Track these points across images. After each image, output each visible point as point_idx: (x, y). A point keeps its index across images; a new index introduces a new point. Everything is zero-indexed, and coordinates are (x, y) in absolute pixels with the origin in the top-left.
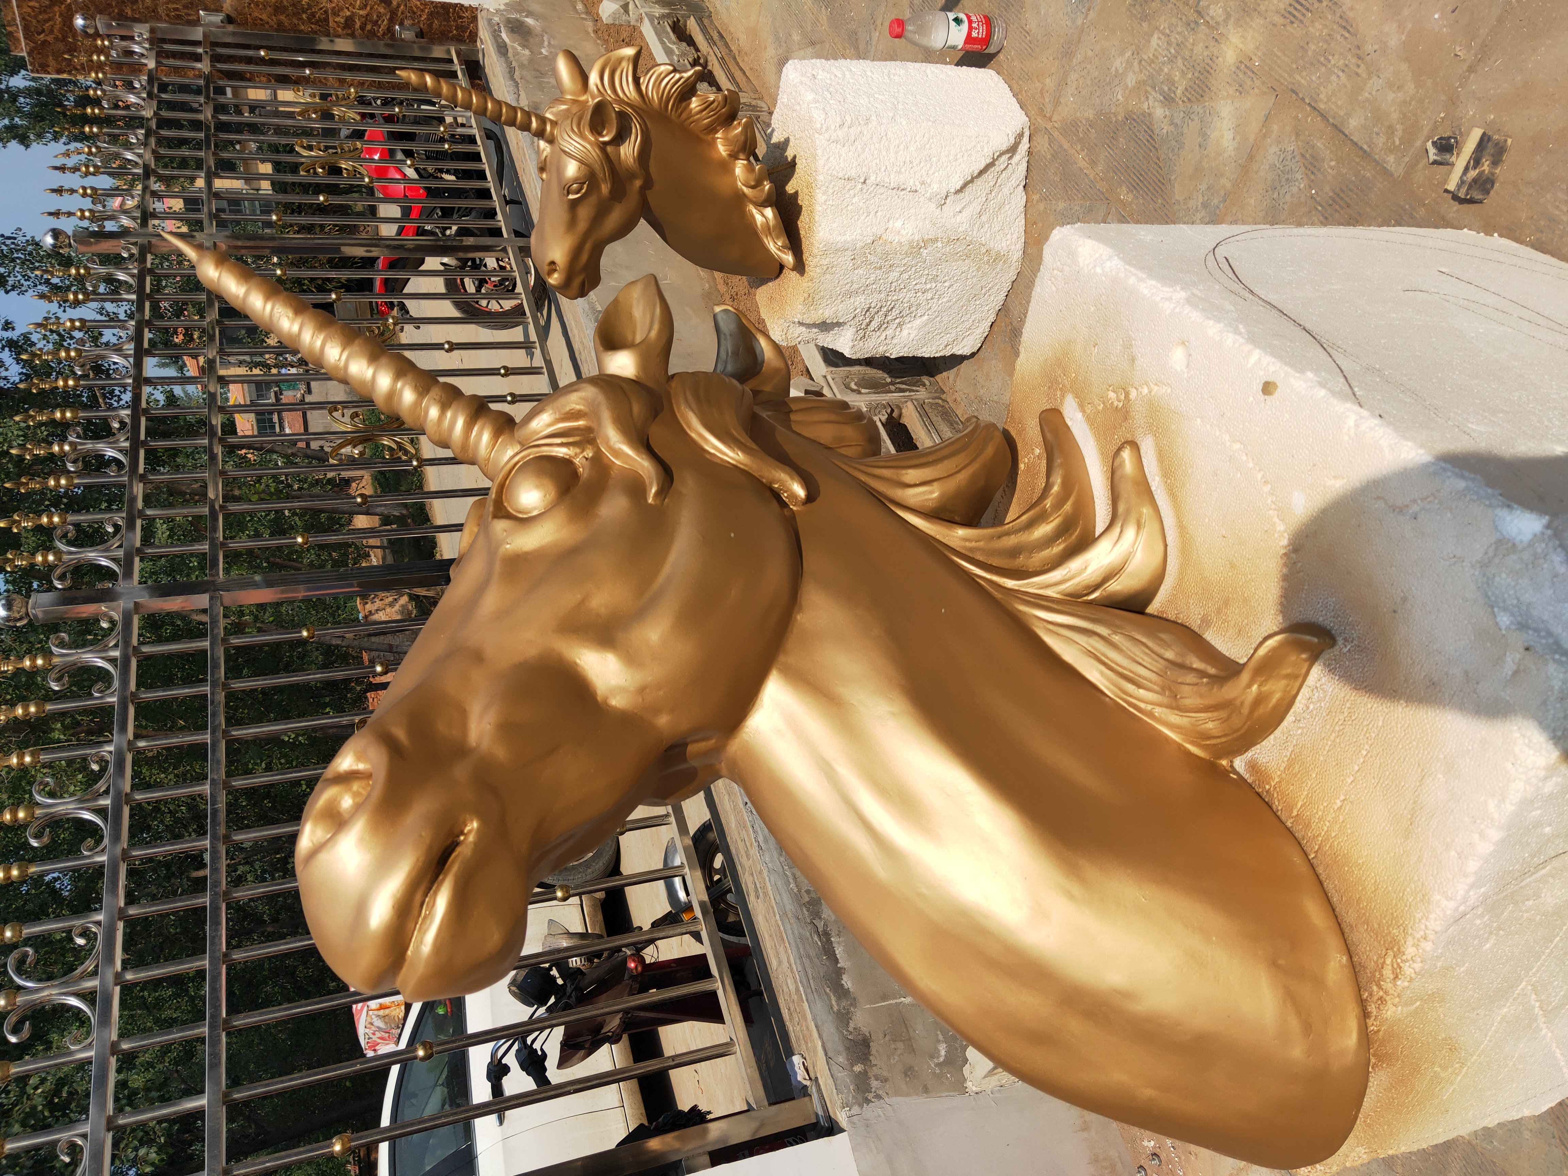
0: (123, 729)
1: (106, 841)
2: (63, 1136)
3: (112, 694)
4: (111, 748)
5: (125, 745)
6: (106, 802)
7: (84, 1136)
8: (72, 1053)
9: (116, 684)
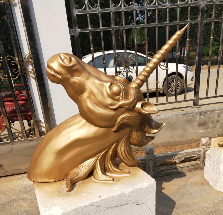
0: (171, 6)
1: (149, 5)
2: (99, 5)
3: (180, 2)
4: (168, 4)
5: (168, 6)
6: (157, 4)
7: (98, 8)
8: (111, 5)
9: (182, 3)
